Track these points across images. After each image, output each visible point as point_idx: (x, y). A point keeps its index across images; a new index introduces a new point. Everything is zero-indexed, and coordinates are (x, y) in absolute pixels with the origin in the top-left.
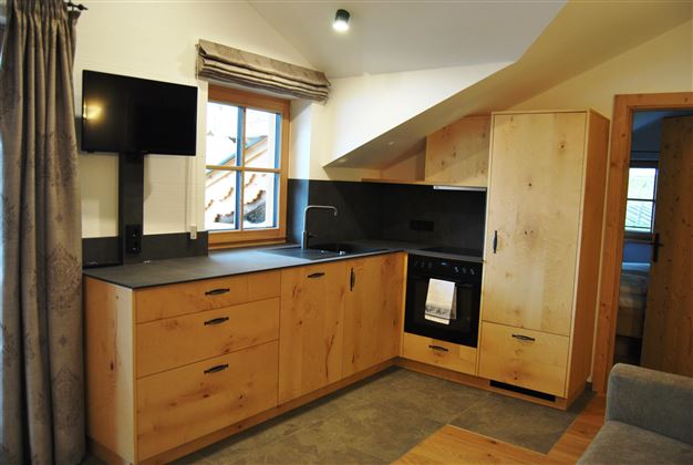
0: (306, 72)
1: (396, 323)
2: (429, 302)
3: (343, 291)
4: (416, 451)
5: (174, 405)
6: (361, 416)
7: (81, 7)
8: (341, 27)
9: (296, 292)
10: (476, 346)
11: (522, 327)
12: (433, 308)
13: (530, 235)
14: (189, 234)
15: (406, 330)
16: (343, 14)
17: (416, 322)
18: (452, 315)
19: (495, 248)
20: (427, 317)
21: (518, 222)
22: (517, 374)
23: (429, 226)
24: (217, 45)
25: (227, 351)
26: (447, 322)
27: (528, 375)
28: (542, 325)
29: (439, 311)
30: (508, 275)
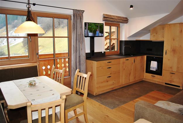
0: (123, 18)
1: (144, 71)
2: (151, 66)
3: (132, 63)
4: (148, 94)
5: (102, 83)
6: (137, 88)
7: (84, 11)
8: (131, 9)
9: (123, 63)
10: (162, 75)
11: (172, 71)
12: (152, 67)
13: (174, 51)
14: (102, 52)
15: (146, 72)
16: (132, 6)
17: (148, 71)
18: (156, 69)
19: (166, 54)
20: (151, 69)
21: (171, 48)
22: (171, 81)
23: (151, 50)
24: (106, 15)
25: (111, 74)
26: (155, 70)
27: (173, 82)
28: (177, 70)
29: (153, 68)
30: (169, 60)
